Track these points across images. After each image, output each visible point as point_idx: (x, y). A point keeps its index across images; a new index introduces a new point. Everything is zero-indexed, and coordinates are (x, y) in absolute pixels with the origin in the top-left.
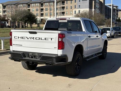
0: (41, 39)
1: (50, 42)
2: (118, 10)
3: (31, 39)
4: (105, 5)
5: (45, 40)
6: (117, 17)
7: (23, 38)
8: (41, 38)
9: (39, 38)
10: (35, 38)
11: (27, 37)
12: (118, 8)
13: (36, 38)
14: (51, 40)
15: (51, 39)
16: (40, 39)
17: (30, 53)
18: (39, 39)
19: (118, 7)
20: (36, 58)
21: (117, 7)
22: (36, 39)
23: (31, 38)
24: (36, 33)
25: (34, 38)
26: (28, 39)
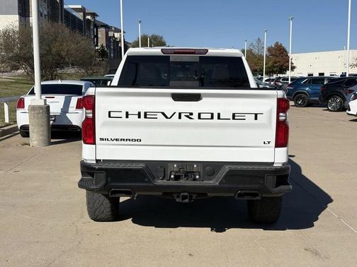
0: (219, 118)
1: (249, 126)
2: (98, 24)
3: (180, 117)
4: (65, 7)
5: (234, 118)
6: (97, 45)
7: (148, 116)
8: (219, 115)
9: (212, 114)
10: (195, 116)
11: (163, 114)
12: (97, 19)
13: (199, 114)
14: (256, 118)
15: (256, 115)
16: (216, 116)
17: (169, 164)
18: (212, 118)
19: (97, 16)
20: (195, 179)
21: (94, 15)
22: (199, 118)
23: (180, 114)
24: (197, 98)
25: (191, 114)
26: (167, 117)
